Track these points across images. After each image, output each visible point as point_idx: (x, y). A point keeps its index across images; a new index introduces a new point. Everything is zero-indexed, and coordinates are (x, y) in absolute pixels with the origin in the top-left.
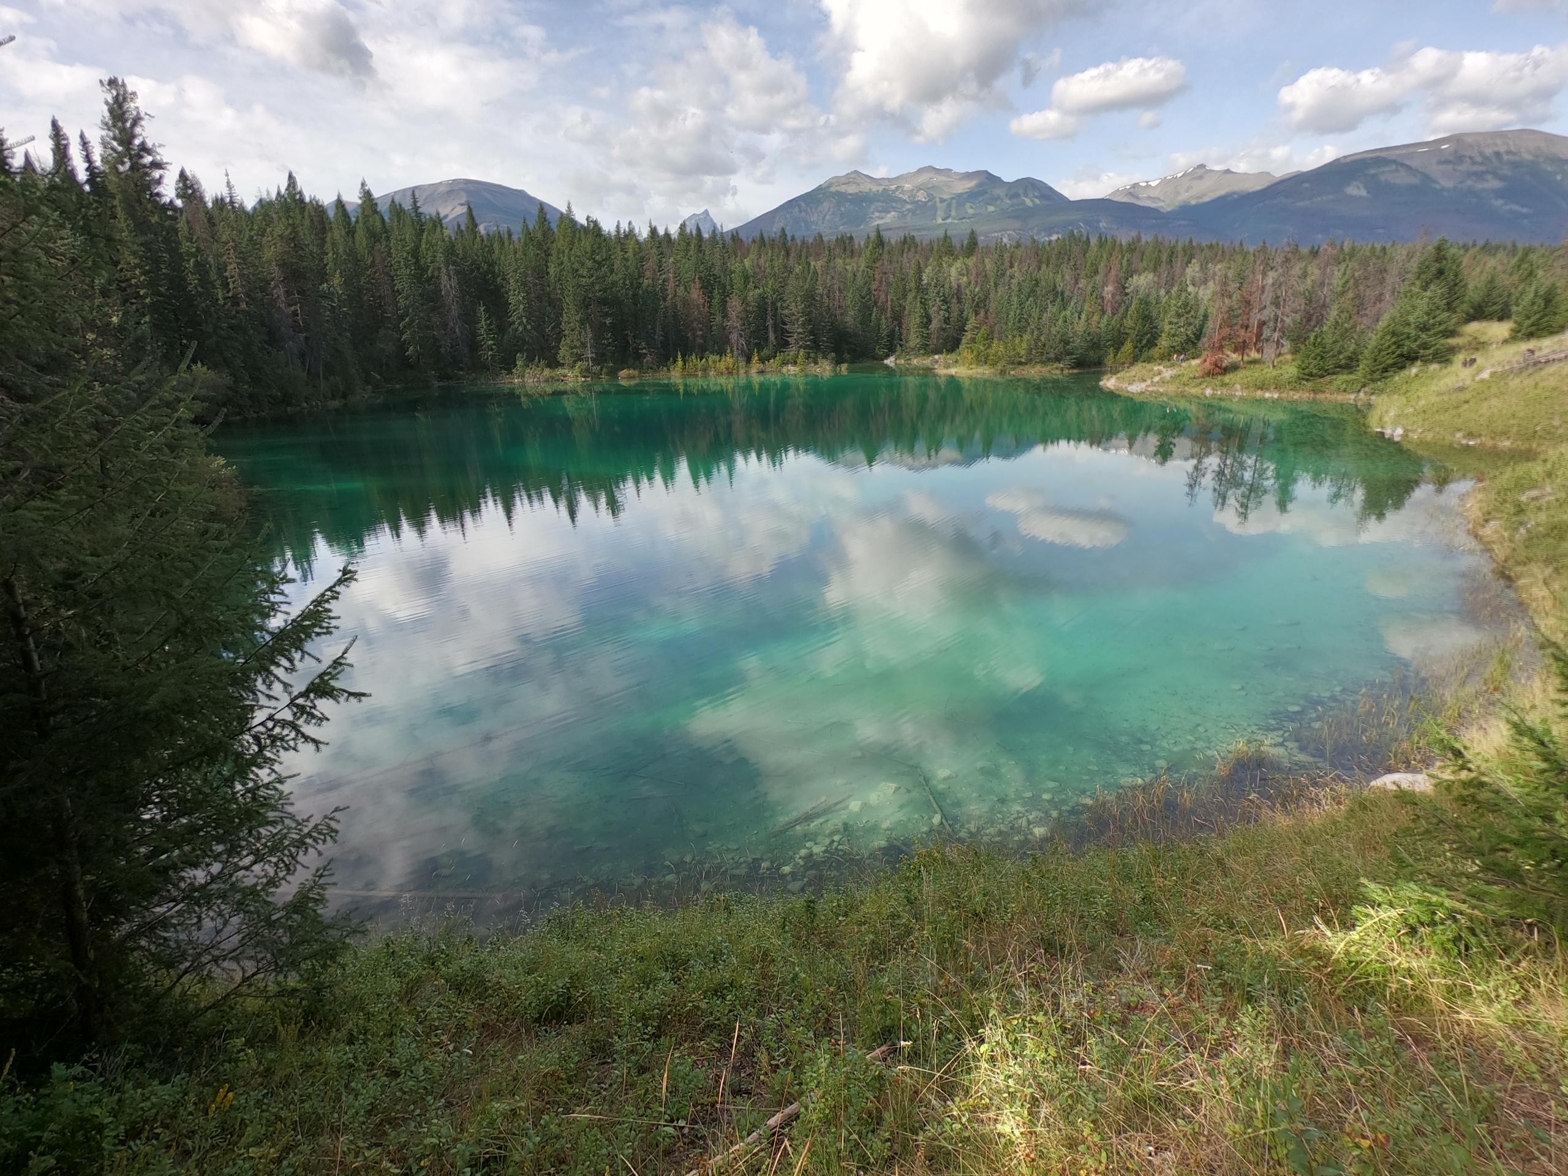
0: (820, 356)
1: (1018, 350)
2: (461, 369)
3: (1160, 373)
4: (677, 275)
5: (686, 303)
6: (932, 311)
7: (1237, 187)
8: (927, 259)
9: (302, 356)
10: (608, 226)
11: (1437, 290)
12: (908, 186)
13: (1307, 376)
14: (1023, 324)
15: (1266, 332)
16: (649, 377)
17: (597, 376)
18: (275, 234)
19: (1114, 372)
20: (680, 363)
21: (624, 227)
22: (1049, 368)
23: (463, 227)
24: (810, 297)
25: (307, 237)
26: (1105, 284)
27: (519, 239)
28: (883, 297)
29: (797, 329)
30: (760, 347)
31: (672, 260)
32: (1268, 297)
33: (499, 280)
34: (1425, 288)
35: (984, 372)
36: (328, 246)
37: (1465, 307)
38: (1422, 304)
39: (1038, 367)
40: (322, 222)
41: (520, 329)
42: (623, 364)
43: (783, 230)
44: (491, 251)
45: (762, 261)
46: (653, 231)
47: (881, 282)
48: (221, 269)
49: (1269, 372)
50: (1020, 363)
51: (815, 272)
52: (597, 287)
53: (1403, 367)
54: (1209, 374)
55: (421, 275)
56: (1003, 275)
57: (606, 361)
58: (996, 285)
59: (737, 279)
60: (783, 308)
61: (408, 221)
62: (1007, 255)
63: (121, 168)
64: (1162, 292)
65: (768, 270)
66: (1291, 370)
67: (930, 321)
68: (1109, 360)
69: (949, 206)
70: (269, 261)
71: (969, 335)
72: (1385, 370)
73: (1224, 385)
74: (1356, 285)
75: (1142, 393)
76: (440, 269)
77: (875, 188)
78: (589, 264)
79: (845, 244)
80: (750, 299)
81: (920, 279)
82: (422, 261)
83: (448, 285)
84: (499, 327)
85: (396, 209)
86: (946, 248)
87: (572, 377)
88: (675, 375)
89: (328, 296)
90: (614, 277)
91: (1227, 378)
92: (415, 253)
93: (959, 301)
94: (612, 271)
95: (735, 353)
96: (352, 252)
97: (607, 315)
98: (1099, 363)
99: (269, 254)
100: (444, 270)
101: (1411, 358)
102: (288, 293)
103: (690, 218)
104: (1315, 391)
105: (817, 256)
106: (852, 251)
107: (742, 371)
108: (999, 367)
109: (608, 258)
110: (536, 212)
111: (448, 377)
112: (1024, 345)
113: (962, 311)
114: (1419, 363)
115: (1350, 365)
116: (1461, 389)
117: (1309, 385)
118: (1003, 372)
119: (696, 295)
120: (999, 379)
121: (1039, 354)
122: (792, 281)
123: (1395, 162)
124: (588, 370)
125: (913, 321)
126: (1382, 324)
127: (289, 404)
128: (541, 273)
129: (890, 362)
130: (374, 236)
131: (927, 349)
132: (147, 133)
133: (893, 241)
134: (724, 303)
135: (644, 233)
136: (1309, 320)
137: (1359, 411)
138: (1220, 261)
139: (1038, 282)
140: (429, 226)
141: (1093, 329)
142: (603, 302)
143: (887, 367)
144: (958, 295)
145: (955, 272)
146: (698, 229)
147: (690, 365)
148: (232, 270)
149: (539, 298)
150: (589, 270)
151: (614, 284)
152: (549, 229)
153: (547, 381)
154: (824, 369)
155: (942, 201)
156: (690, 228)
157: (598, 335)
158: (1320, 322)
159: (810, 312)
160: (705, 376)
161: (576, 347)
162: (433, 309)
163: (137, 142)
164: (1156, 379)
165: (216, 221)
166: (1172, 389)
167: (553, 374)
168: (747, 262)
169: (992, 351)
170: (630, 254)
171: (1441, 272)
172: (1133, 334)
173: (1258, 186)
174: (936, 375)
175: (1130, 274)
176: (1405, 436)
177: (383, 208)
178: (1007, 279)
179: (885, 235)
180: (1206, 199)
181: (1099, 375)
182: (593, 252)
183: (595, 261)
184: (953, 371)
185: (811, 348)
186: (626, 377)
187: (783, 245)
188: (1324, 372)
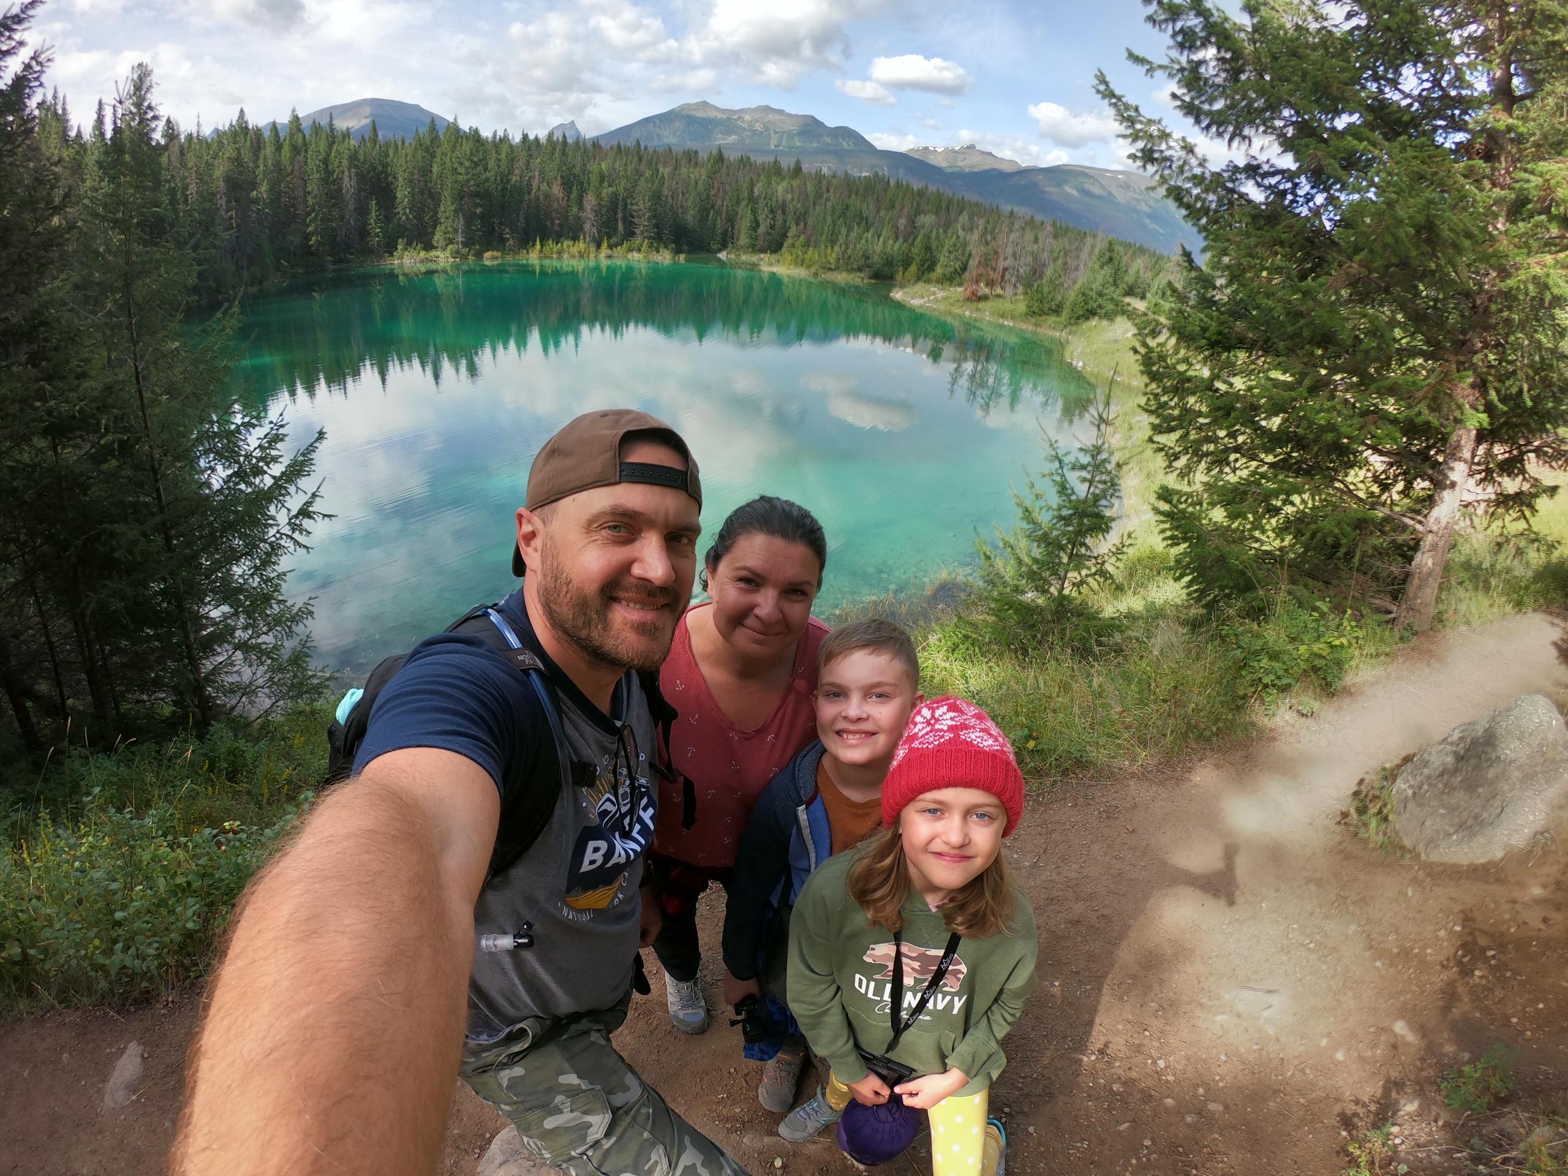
0: (662, 246)
1: (829, 258)
2: (352, 254)
3: (934, 293)
4: (541, 173)
5: (547, 196)
6: (760, 218)
7: (997, 166)
8: (759, 176)
9: (233, 251)
10: (486, 133)
11: (1108, 271)
12: (747, 118)
13: (1032, 313)
14: (834, 237)
15: (1007, 276)
16: (510, 259)
17: (464, 257)
18: (225, 157)
19: (902, 287)
20: (538, 246)
21: (500, 133)
22: (852, 276)
23: (367, 137)
24: (657, 197)
25: (247, 157)
26: (899, 217)
27: (411, 144)
28: (719, 203)
29: (643, 223)
30: (609, 237)
31: (539, 160)
32: (1009, 251)
33: (390, 178)
34: (1102, 267)
35: (800, 272)
36: (261, 162)
37: (1124, 286)
38: (1100, 278)
39: (844, 274)
40: (259, 142)
41: (404, 218)
42: (488, 246)
43: (638, 142)
44: (387, 155)
45: (617, 165)
46: (525, 137)
47: (719, 190)
48: (185, 188)
49: (1008, 306)
50: (830, 269)
51: (663, 177)
52: (472, 183)
53: (1088, 319)
54: (968, 299)
55: (329, 178)
56: (821, 197)
57: (473, 244)
58: (814, 204)
59: (594, 179)
60: (632, 204)
61: (324, 136)
62: (824, 183)
63: (133, 124)
64: (941, 231)
65: (621, 173)
66: (1022, 307)
67: (758, 225)
68: (899, 277)
69: (781, 137)
70: (218, 179)
71: (789, 241)
72: (1078, 318)
73: (978, 310)
74: (1066, 255)
75: (920, 307)
76: (343, 172)
77: (719, 116)
78: (467, 164)
79: (691, 157)
80: (604, 195)
81: (752, 191)
82: (330, 167)
83: (349, 184)
84: (386, 217)
85: (316, 128)
86: (776, 170)
87: (443, 258)
88: (533, 257)
89: (256, 201)
90: (488, 175)
91: (981, 305)
92: (326, 162)
93: (784, 212)
94: (486, 170)
95: (587, 239)
96: (278, 165)
97: (478, 205)
98: (892, 277)
99: (219, 173)
100: (347, 173)
101: (1091, 313)
102: (228, 202)
103: (558, 127)
104: (1036, 325)
105: (666, 164)
106: (696, 163)
107: (592, 255)
108: (813, 270)
109: (484, 159)
110: (428, 121)
111: (341, 261)
112: (834, 255)
113: (785, 221)
114: (1097, 318)
115: (1057, 311)
116: (1116, 341)
117: (1033, 320)
118: (815, 275)
119: (557, 190)
120: (812, 279)
121: (845, 263)
122: (642, 183)
123: (1092, 177)
124: (457, 252)
125: (744, 225)
126: (1077, 287)
127: (221, 293)
128: (426, 171)
129: (722, 255)
130: (295, 150)
131: (755, 249)
132: (153, 98)
133: (732, 159)
134: (581, 197)
135: (517, 138)
136: (1035, 273)
137: (1061, 344)
138: (982, 217)
139: (847, 207)
140: (340, 138)
141: (888, 250)
142: (477, 194)
143: (719, 260)
144: (783, 208)
145: (781, 189)
146: (564, 137)
147: (547, 249)
148: (192, 188)
149: (422, 193)
150: (467, 168)
151: (487, 180)
152: (437, 136)
153: (422, 261)
154: (665, 258)
155: (776, 132)
156: (558, 136)
157: (468, 223)
158: (1041, 276)
159: (655, 210)
160: (560, 258)
161: (448, 232)
162: (334, 205)
163: (146, 104)
164: (932, 298)
165: (185, 152)
166: (942, 307)
167: (428, 256)
168: (604, 166)
169: (808, 257)
170: (503, 155)
171: (1111, 259)
172: (918, 259)
173: (1010, 169)
174: (760, 271)
175: (919, 212)
176: (1084, 367)
177: (305, 125)
178: (823, 201)
179: (726, 154)
180: (976, 170)
181: (891, 287)
182: (472, 154)
183: (472, 161)
184: (775, 269)
185: (654, 239)
186: (490, 259)
187: (638, 153)
188: (1042, 313)
